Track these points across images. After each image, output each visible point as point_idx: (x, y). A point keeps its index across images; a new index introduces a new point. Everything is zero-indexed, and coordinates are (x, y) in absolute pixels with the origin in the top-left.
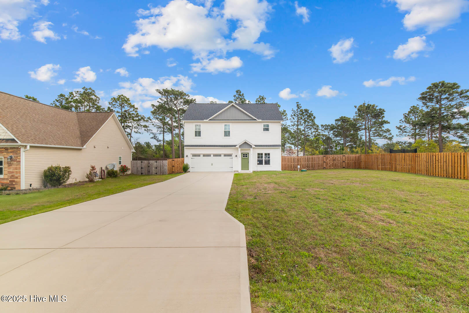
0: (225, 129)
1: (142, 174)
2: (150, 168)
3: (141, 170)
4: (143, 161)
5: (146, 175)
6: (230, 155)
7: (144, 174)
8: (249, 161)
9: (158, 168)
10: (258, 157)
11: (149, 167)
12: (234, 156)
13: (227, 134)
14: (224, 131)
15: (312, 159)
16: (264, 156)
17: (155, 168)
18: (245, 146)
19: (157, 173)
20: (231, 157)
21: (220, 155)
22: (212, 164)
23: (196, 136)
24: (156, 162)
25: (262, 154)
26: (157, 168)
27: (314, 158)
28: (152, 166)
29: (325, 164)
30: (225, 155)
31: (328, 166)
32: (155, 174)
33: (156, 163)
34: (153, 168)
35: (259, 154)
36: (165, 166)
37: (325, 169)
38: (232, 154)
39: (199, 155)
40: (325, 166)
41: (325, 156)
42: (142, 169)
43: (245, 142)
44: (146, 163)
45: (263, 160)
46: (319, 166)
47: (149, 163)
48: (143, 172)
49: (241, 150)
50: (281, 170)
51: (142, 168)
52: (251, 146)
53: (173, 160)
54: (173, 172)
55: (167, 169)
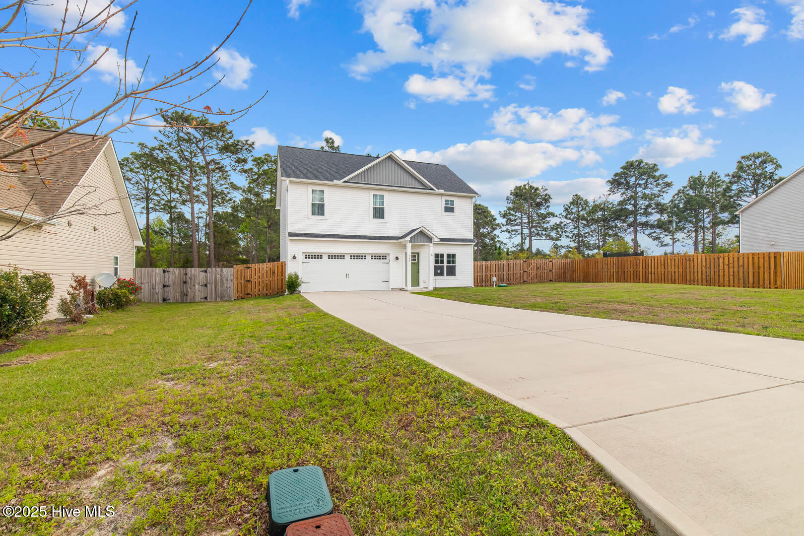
0: (375, 203)
1: (164, 300)
2: (188, 285)
3: (164, 292)
4: (168, 269)
5: (176, 302)
6: (383, 257)
7: (171, 301)
8: (418, 270)
9: (208, 285)
10: (436, 262)
11: (185, 282)
12: (392, 257)
13: (379, 213)
14: (374, 208)
16: (445, 259)
17: (202, 286)
18: (419, 239)
19: (206, 298)
20: (384, 261)
21: (363, 257)
22: (347, 275)
23: (313, 213)
24: (206, 272)
25: (442, 256)
26: (206, 286)
27: (510, 265)
28: (194, 282)
29: (525, 274)
30: (374, 257)
31: (530, 278)
32: (202, 300)
33: (204, 273)
34: (197, 286)
35: (437, 256)
36: (227, 280)
37: (526, 283)
38: (389, 254)
39: (319, 256)
40: (525, 279)
41: (525, 261)
42: (166, 288)
43: (421, 232)
44: (177, 272)
45: (443, 266)
46: (517, 279)
47: (186, 274)
48: (169, 296)
49: (413, 247)
50: (473, 286)
51: (164, 286)
52: (430, 239)
53: (248, 268)
54: (248, 294)
55: (232, 288)
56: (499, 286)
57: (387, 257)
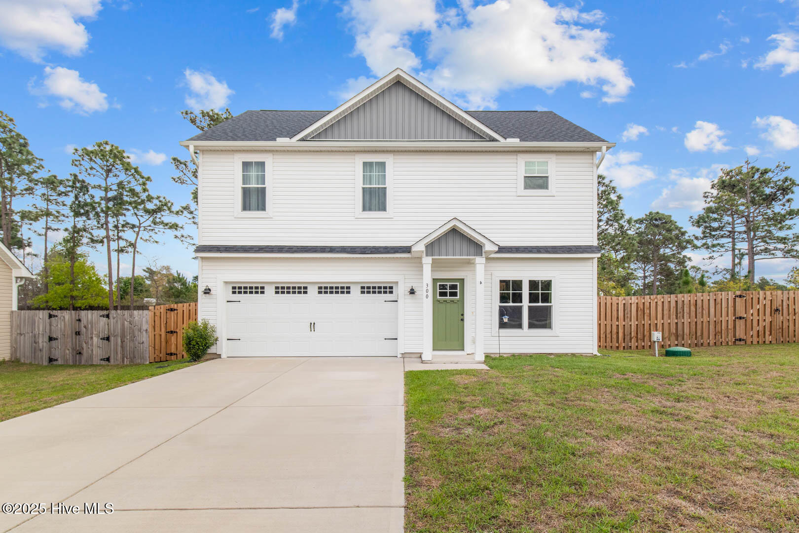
0: (367, 179)
1: (51, 360)
2: (83, 337)
3: (50, 348)
4: (54, 313)
5: (65, 366)
6: (388, 289)
7: (60, 362)
8: (463, 315)
9: (112, 339)
10: (504, 298)
11: (78, 333)
12: (401, 290)
14: (363, 188)
15: (693, 308)
16: (526, 292)
17: (103, 339)
18: (450, 244)
19: (107, 360)
20: (388, 297)
21: (345, 290)
22: (312, 326)
23: (246, 207)
24: (108, 316)
25: (518, 285)
26: (108, 339)
27: (699, 303)
28: (92, 334)
29: (740, 325)
30: (367, 289)
31: (753, 333)
32: (103, 363)
33: (105, 319)
34: (95, 339)
35: (505, 284)
36: (140, 330)
37: (742, 343)
38: (397, 282)
39: (258, 290)
40: (740, 334)
41: (740, 296)
42: (53, 342)
43: (454, 231)
44: (67, 317)
45: (521, 307)
46: (718, 334)
47: (79, 320)
48: (57, 354)
49: (435, 265)
50: (596, 352)
51: (51, 339)
52: (477, 248)
53: (172, 310)
54: (171, 354)
55: (146, 345)
56: (669, 354)
57: (394, 290)
